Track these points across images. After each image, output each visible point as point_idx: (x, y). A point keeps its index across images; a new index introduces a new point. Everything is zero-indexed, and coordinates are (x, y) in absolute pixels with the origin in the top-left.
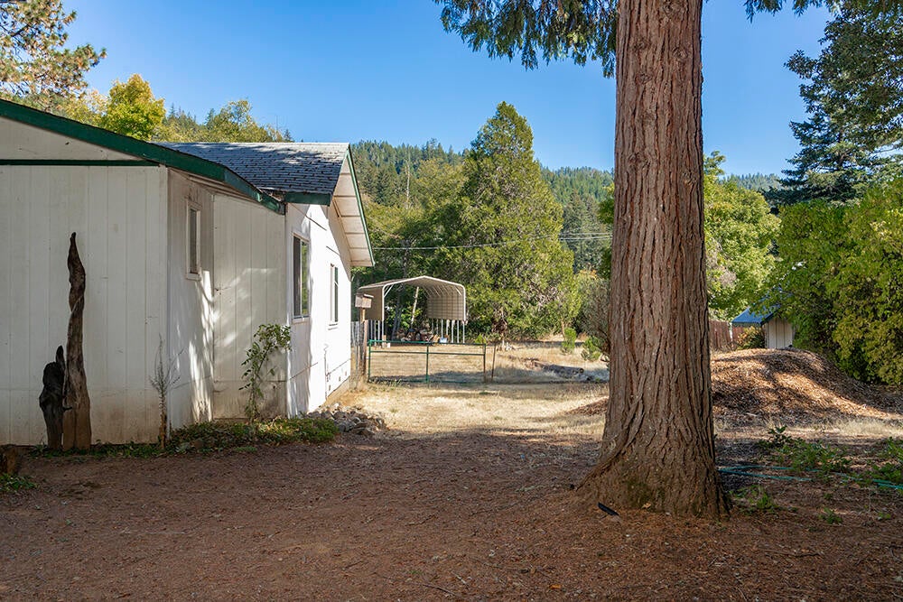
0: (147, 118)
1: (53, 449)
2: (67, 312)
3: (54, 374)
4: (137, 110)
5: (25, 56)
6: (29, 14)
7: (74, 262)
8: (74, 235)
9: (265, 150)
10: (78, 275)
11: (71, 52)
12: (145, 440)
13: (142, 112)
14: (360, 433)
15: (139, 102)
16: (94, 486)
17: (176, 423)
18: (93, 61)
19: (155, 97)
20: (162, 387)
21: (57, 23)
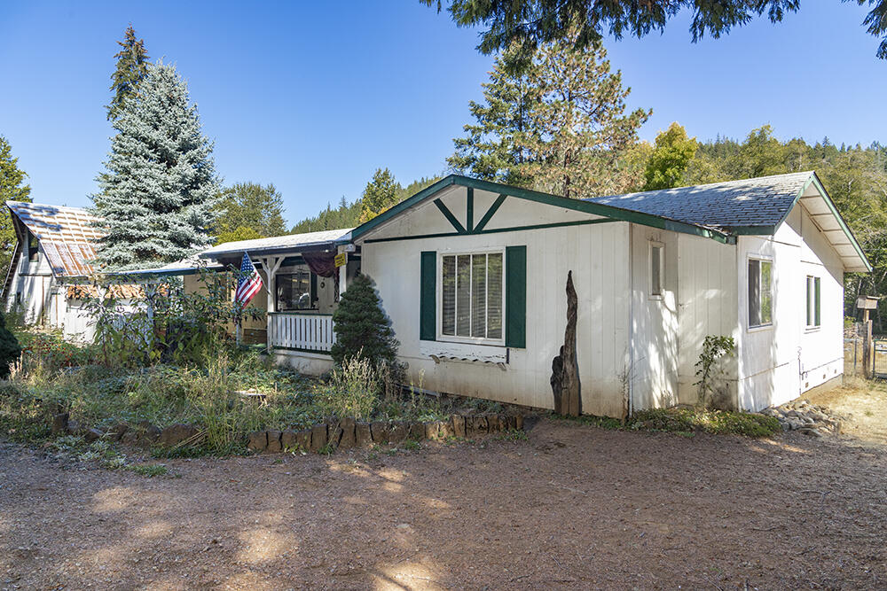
0: (682, 154)
1: (556, 413)
2: (566, 322)
3: (558, 363)
4: (675, 150)
5: (598, 127)
6: (599, 98)
7: (570, 289)
8: (570, 272)
9: (724, 189)
10: (573, 298)
11: (628, 117)
12: (615, 415)
13: (679, 150)
14: (807, 433)
15: (676, 144)
16: (561, 446)
17: (640, 405)
18: (643, 119)
19: (689, 136)
20: (625, 378)
21: (618, 99)
